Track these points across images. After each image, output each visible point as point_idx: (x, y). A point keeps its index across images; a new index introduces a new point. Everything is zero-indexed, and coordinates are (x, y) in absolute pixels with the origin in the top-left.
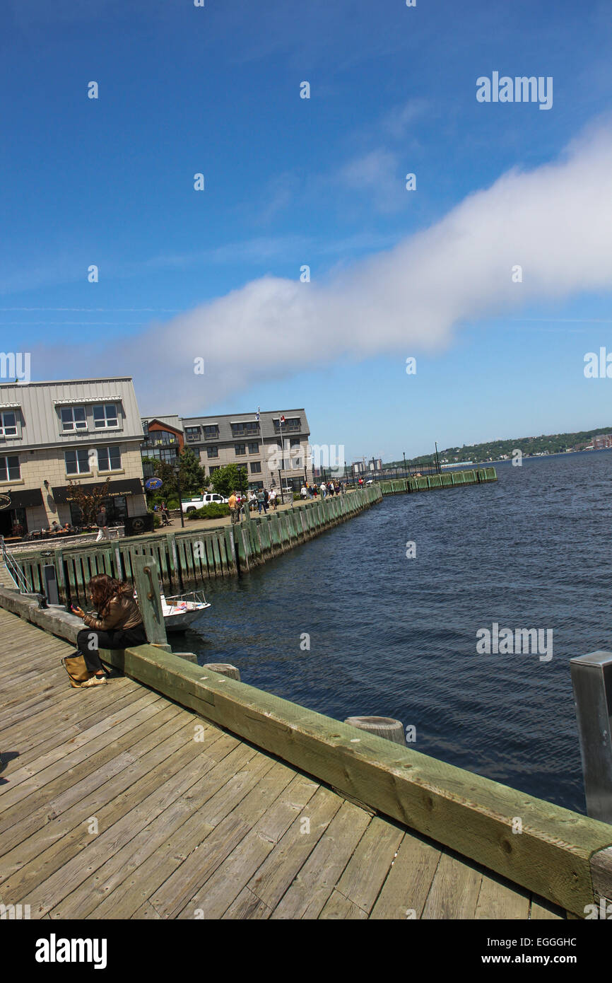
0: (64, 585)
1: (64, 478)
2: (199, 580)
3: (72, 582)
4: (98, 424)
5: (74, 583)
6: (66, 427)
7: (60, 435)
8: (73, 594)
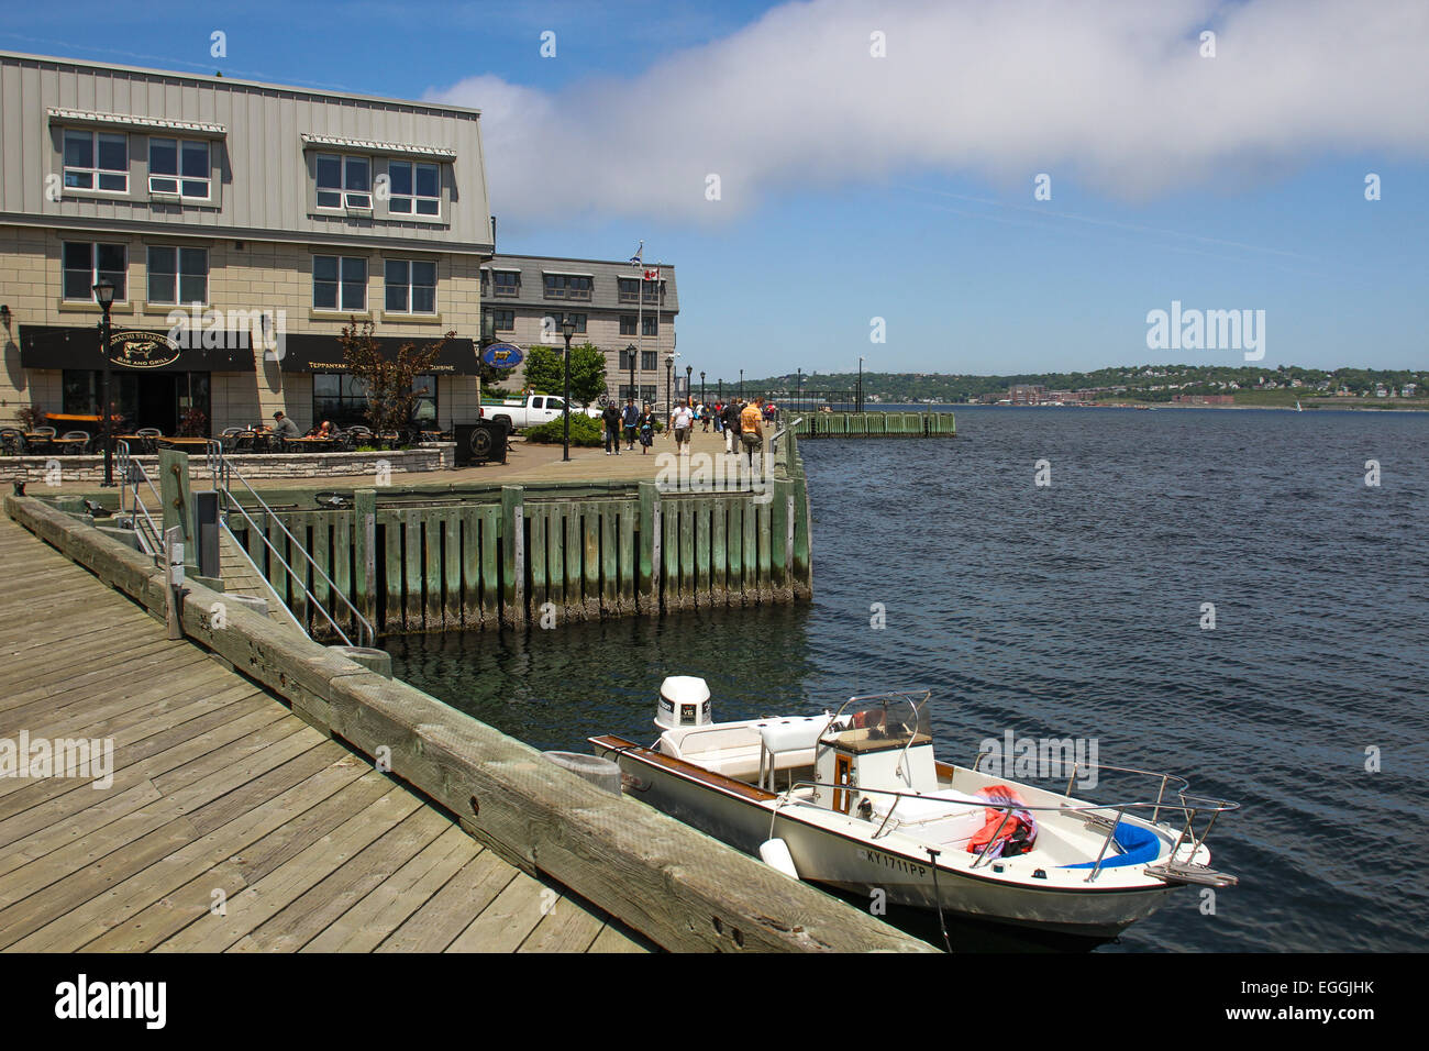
0: (373, 592)
1: (307, 315)
2: (705, 607)
3: (394, 585)
4: (395, 205)
5: (399, 588)
6: (325, 200)
7: (309, 216)
8: (392, 618)
